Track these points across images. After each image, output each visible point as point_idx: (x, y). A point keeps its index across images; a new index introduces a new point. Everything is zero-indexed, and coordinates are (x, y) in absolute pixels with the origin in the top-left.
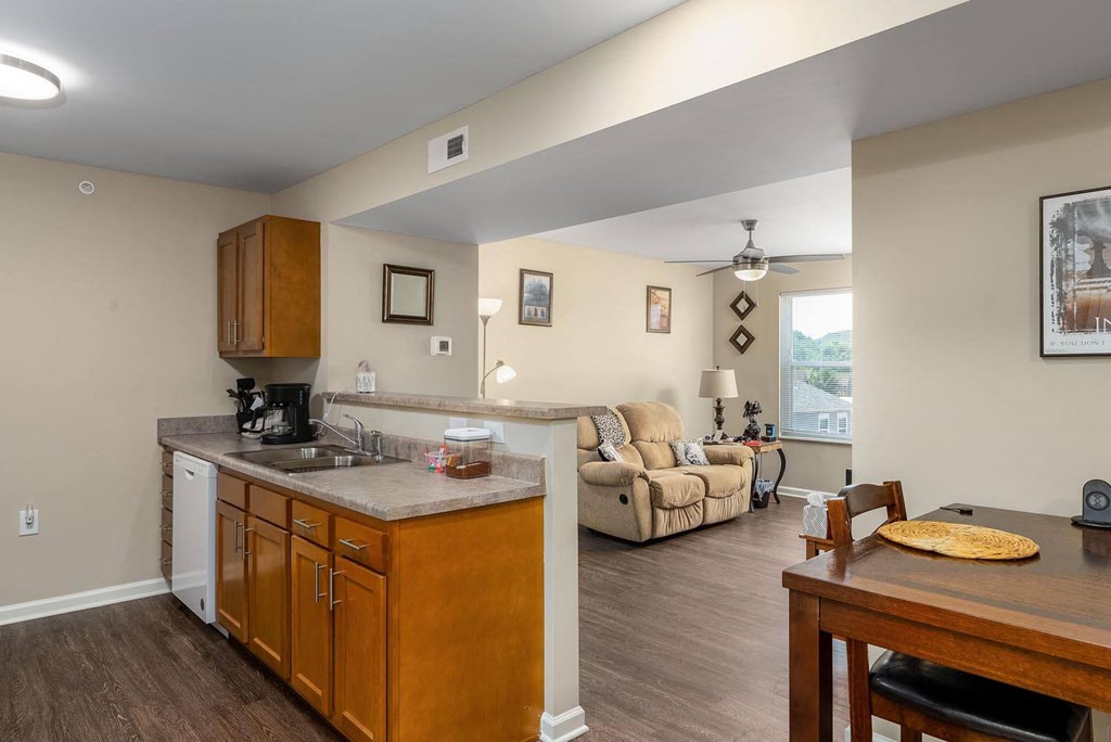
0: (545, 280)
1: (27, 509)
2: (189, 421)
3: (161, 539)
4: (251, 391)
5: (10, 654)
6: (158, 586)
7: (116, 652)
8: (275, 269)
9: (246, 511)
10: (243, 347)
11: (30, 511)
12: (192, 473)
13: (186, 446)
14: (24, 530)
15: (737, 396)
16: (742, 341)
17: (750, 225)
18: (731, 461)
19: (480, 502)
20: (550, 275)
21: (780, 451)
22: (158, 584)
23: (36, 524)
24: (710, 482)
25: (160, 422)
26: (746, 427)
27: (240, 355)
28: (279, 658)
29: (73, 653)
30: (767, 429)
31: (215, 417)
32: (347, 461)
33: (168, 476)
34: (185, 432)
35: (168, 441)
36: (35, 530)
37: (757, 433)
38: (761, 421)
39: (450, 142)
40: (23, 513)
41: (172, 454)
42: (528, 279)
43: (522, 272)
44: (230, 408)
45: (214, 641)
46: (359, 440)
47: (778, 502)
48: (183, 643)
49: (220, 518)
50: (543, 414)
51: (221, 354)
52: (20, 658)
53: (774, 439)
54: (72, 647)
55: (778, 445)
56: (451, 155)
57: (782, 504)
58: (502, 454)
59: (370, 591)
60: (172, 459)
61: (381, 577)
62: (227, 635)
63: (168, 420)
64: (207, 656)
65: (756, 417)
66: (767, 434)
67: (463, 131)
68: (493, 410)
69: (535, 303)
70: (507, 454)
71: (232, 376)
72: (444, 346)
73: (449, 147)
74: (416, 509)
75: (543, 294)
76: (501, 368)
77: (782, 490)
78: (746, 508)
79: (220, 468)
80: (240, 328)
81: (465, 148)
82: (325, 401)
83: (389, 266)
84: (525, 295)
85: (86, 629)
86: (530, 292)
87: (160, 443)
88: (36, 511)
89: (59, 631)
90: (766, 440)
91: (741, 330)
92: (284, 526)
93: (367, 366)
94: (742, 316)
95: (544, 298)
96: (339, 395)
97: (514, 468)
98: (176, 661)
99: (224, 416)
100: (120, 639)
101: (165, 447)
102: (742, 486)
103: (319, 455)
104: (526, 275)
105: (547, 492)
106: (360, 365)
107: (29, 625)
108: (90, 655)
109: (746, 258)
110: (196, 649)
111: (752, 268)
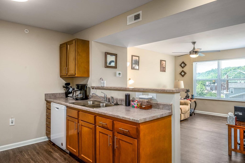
0: (137, 58)
1: (11, 118)
2: (53, 94)
3: (46, 126)
4: (69, 86)
5: (10, 159)
6: (45, 139)
7: (39, 158)
8: (78, 53)
9: (78, 119)
10: (69, 74)
11: (12, 119)
12: (58, 108)
13: (55, 101)
14: (11, 124)
15: (184, 88)
16: (183, 74)
17: (194, 43)
18: (185, 104)
19: (159, 117)
20: (139, 57)
21: (195, 102)
22: (45, 138)
23: (14, 123)
24: (182, 110)
25: (45, 94)
26: (186, 95)
27: (67, 76)
28: (92, 161)
29: (27, 158)
30: (192, 96)
31: (59, 93)
32: (104, 105)
33: (48, 109)
34: (52, 97)
35: (49, 100)
36: (14, 124)
37: (189, 97)
38: (190, 94)
39: (135, 16)
40: (10, 119)
41: (51, 103)
42: (134, 58)
43: (132, 56)
44: (63, 91)
45: (65, 154)
46: (106, 99)
47: (194, 114)
48: (57, 155)
49: (68, 121)
50: (173, 91)
51: (61, 76)
52: (13, 160)
53: (194, 98)
54: (27, 157)
55: (195, 100)
56: (135, 19)
57: (195, 115)
58: (156, 103)
59: (132, 144)
60: (51, 105)
61: (136, 140)
62: (69, 153)
63: (47, 94)
64: (65, 159)
65: (188, 93)
66: (192, 97)
67: (140, 12)
68: (153, 90)
69: (135, 64)
70: (158, 103)
71: (64, 82)
72: (119, 74)
73: (135, 17)
74: (145, 119)
75: (137, 62)
76: (130, 80)
77: (196, 112)
78: (189, 116)
79: (67, 107)
80: (68, 69)
81: (141, 17)
82: (91, 88)
83: (107, 53)
84: (133, 62)
85: (29, 151)
86: (134, 61)
87: (45, 100)
88: (14, 119)
89: (21, 152)
90: (192, 99)
91: (183, 71)
92: (94, 124)
93: (102, 79)
94: (183, 68)
95: (137, 63)
96: (97, 87)
97: (161, 107)
98: (57, 161)
99: (61, 93)
100: (39, 154)
101: (47, 101)
102: (189, 110)
103: (93, 103)
104: (133, 57)
105: (173, 114)
106: (100, 79)
107: (13, 150)
108: (32, 159)
109: (194, 51)
110: (61, 157)
111: (195, 54)
